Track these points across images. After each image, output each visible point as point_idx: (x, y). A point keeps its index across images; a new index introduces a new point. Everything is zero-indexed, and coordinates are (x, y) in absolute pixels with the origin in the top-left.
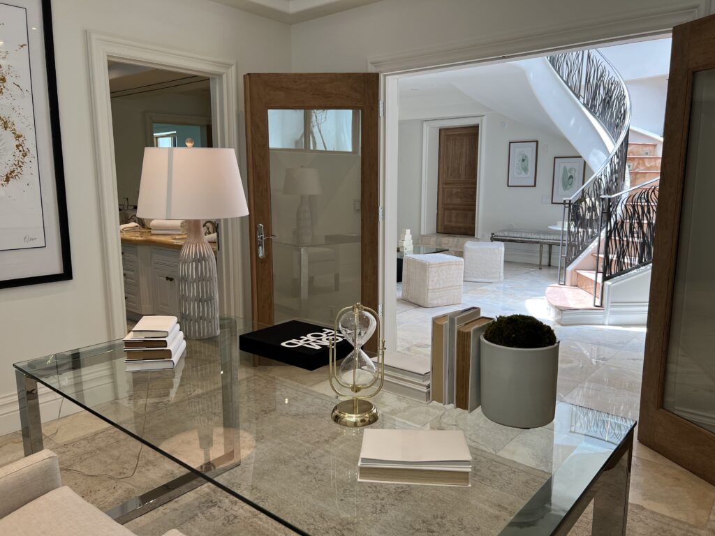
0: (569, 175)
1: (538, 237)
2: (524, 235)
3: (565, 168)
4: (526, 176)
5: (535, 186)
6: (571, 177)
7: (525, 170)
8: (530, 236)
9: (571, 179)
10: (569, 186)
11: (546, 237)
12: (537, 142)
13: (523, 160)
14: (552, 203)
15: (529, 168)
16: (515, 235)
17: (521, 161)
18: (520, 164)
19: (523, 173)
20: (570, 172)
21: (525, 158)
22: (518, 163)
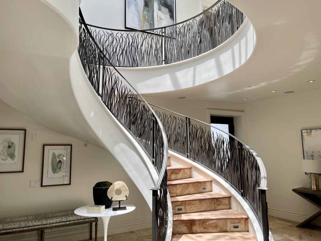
0: (58, 160)
1: (40, 223)
2: (23, 224)
3: (54, 154)
4: (13, 162)
5: (23, 171)
6: (60, 162)
7: (12, 156)
8: (30, 224)
9: (59, 164)
10: (58, 170)
11: (49, 222)
12: (25, 130)
13: (9, 147)
14: (42, 186)
15: (16, 154)
16: (13, 226)
17: (6, 148)
18: (6, 150)
19: (9, 159)
20: (59, 158)
21: (11, 145)
22: (3, 149)
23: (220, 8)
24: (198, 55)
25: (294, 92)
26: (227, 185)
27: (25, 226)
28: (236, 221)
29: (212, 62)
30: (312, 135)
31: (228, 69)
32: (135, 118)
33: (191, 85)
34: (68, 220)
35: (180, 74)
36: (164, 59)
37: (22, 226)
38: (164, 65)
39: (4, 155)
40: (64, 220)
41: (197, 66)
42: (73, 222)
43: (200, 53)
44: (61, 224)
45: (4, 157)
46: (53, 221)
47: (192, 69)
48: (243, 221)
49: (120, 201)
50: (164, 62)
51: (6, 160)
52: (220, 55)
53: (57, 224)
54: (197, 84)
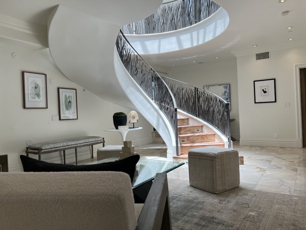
3: (66, 96)
4: (39, 100)
5: (47, 108)
6: (70, 102)
7: (38, 95)
10: (69, 108)
11: (79, 142)
12: (46, 75)
13: (36, 88)
14: (61, 120)
15: (41, 94)
17: (34, 88)
18: (33, 90)
19: (37, 98)
20: (69, 99)
21: (37, 86)
22: (32, 89)
23: (181, 5)
24: (161, 32)
25: (203, 63)
26: (185, 113)
27: (66, 145)
28: (198, 128)
29: (174, 39)
30: (210, 89)
31: (187, 45)
32: (137, 71)
33: (156, 52)
34: (89, 141)
35: (148, 43)
36: (134, 30)
37: (65, 145)
38: (134, 35)
39: (33, 94)
40: (87, 141)
41: (162, 40)
42: (92, 142)
43: (164, 31)
44: (86, 144)
45: (33, 96)
46: (81, 142)
47: (157, 41)
48: (200, 127)
49: (134, 123)
50: (134, 32)
51: (34, 98)
52: (181, 35)
53: (84, 144)
54: (162, 51)
